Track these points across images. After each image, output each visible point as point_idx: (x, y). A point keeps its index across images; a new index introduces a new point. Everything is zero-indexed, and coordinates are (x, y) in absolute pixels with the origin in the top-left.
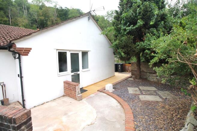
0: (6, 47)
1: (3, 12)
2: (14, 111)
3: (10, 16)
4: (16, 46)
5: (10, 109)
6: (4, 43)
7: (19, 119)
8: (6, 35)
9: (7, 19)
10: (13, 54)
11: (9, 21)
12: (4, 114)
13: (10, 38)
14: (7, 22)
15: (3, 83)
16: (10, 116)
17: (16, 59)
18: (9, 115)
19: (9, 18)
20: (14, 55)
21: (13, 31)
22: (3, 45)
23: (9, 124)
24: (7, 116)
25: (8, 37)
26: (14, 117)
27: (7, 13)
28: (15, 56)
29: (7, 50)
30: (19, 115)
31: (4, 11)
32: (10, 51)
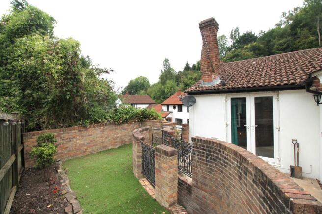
0: (304, 85)
1: (307, 30)
2: (295, 191)
3: (318, 31)
4: (319, 82)
5: (291, 183)
6: (302, 79)
7: (299, 208)
8: (306, 66)
9: (314, 38)
10: (314, 96)
11: (317, 40)
12: (280, 186)
13: (313, 69)
14: (314, 43)
15: (297, 140)
16: (287, 195)
17: (319, 105)
18: (286, 191)
19: (317, 35)
20: (316, 98)
21: (319, 55)
22: (300, 82)
23: (284, 205)
24: (283, 192)
25: (309, 69)
26: (292, 199)
27: (313, 29)
28: (318, 100)
29: (305, 90)
30: (301, 203)
31: (308, 28)
32: (309, 91)
